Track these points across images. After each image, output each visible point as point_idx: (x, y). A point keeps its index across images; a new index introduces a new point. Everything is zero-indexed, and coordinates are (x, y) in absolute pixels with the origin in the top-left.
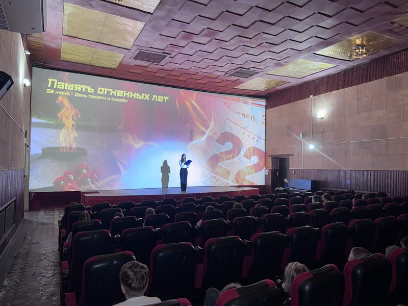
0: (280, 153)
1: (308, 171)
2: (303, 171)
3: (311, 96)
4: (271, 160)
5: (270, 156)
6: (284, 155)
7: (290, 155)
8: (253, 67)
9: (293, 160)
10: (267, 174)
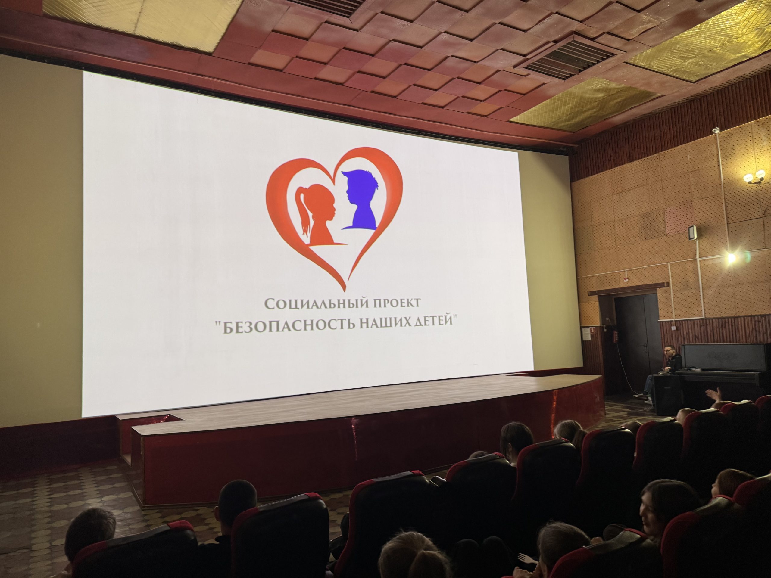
0: (624, 283)
1: (722, 322)
2: (705, 322)
3: (717, 131)
4: (597, 304)
5: (592, 293)
6: (638, 288)
7: (661, 285)
8: (609, 33)
9: (668, 298)
10: (588, 337)
